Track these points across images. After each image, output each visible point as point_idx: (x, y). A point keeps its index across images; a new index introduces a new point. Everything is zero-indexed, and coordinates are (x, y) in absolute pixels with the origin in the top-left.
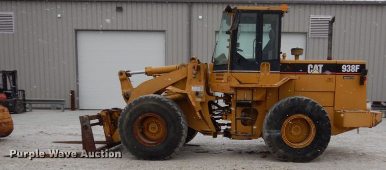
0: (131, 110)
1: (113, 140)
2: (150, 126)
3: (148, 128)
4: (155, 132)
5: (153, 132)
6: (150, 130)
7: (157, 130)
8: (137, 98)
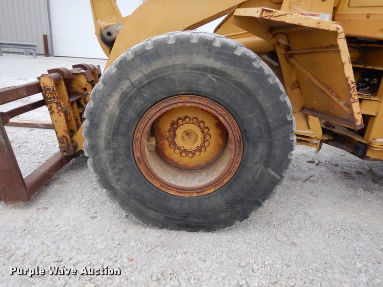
0: (125, 85)
1: (76, 147)
2: (179, 132)
3: (175, 135)
4: (194, 147)
5: (187, 147)
6: (179, 141)
7: (199, 143)
8: (148, 42)
